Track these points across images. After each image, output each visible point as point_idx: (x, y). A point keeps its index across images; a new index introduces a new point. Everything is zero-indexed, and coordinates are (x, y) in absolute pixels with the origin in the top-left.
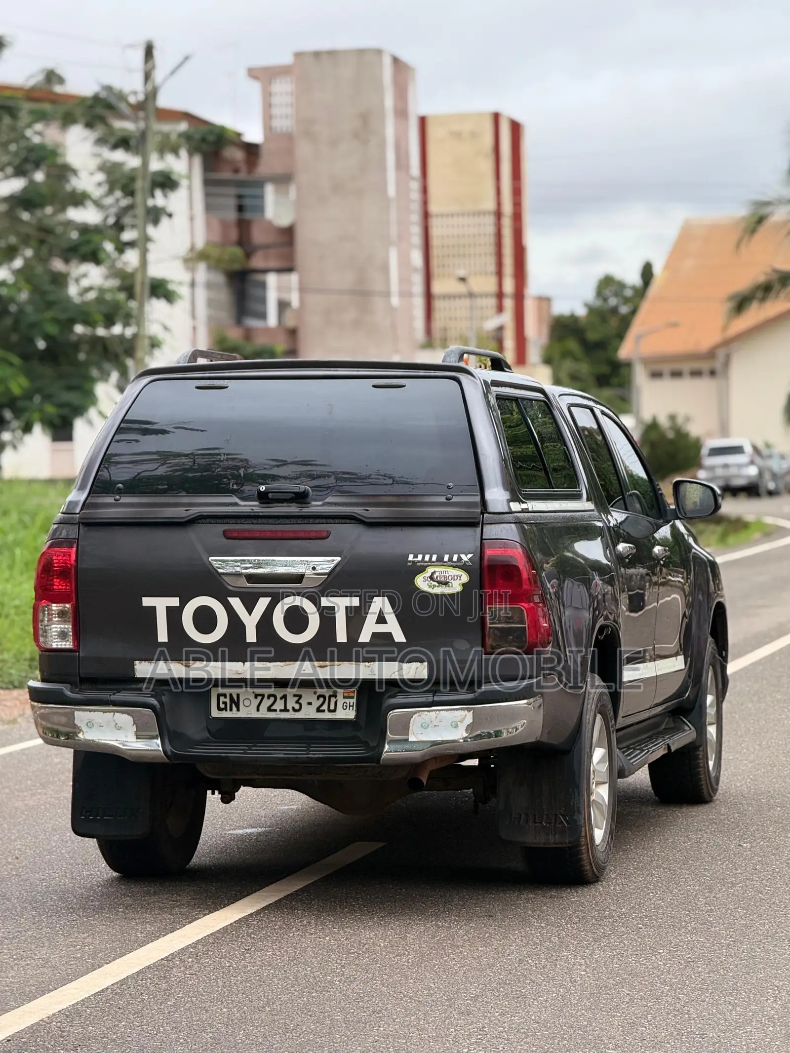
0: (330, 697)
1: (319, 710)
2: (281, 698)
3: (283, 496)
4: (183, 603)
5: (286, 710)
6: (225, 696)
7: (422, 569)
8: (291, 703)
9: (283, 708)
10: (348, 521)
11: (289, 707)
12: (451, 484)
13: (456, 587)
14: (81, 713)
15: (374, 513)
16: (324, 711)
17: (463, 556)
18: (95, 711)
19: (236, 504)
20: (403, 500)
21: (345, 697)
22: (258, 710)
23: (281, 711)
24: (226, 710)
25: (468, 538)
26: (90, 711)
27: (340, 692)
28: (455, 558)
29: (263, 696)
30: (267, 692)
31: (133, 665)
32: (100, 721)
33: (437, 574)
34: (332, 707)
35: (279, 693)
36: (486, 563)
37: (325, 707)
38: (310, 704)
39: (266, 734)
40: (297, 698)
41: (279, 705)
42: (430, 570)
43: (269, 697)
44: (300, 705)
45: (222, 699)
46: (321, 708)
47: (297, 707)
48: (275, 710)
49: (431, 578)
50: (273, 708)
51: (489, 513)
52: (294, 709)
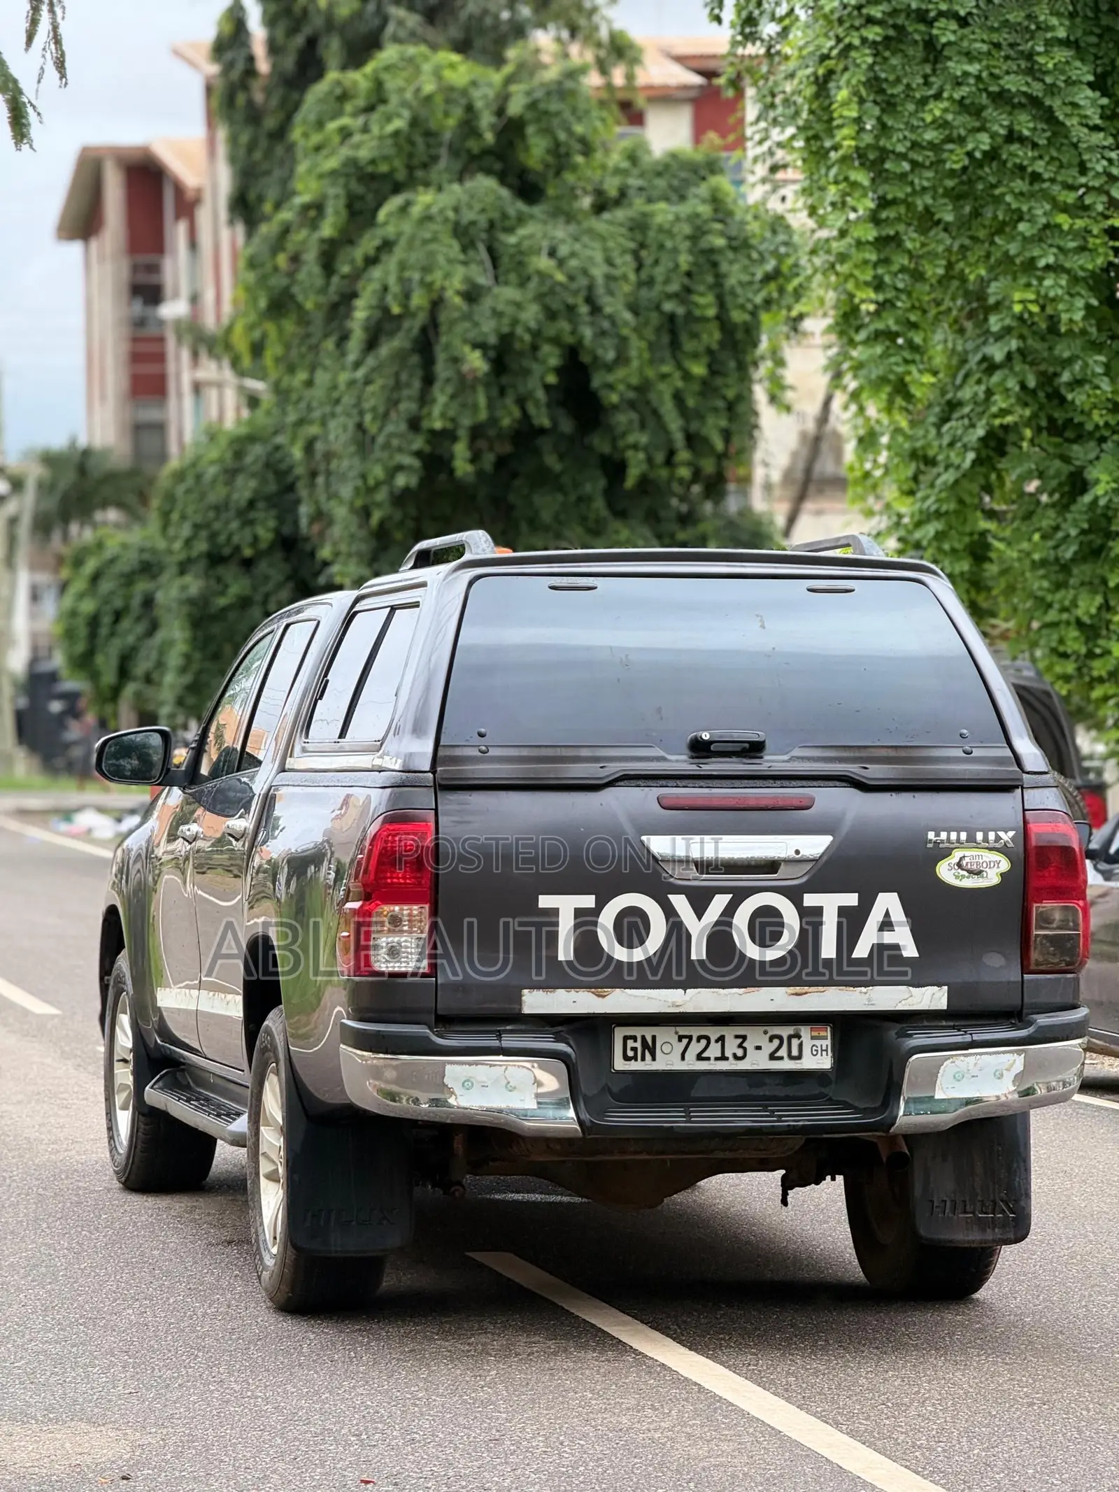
0: (790, 1037)
1: (773, 1057)
2: (717, 1041)
3: (730, 747)
4: (601, 905)
5: (723, 1058)
6: (634, 1038)
7: (947, 853)
8: (732, 1047)
9: (719, 1055)
10: (838, 783)
11: (728, 1054)
12: (965, 731)
13: (992, 878)
14: (457, 1068)
15: (876, 772)
16: (781, 1058)
17: (1001, 834)
18: (476, 1063)
19: (663, 759)
20: (903, 753)
21: (813, 1038)
22: (683, 1058)
23: (717, 1059)
24: (636, 1060)
25: (1004, 806)
26: (470, 1064)
27: (805, 1031)
28: (992, 836)
29: (690, 1038)
30: (695, 1031)
31: (521, 996)
32: (484, 1079)
33: (967, 860)
34: (795, 1052)
35: (714, 1032)
36: (1034, 842)
37: (783, 1052)
38: (759, 1048)
39: (694, 1094)
40: (740, 1041)
41: (715, 1050)
42: (957, 854)
43: (699, 1040)
44: (745, 1049)
45: (630, 1043)
46: (778, 1054)
47: (740, 1053)
48: (708, 1059)
49: (959, 865)
50: (704, 1055)
51: (1028, 773)
52: (736, 1057)
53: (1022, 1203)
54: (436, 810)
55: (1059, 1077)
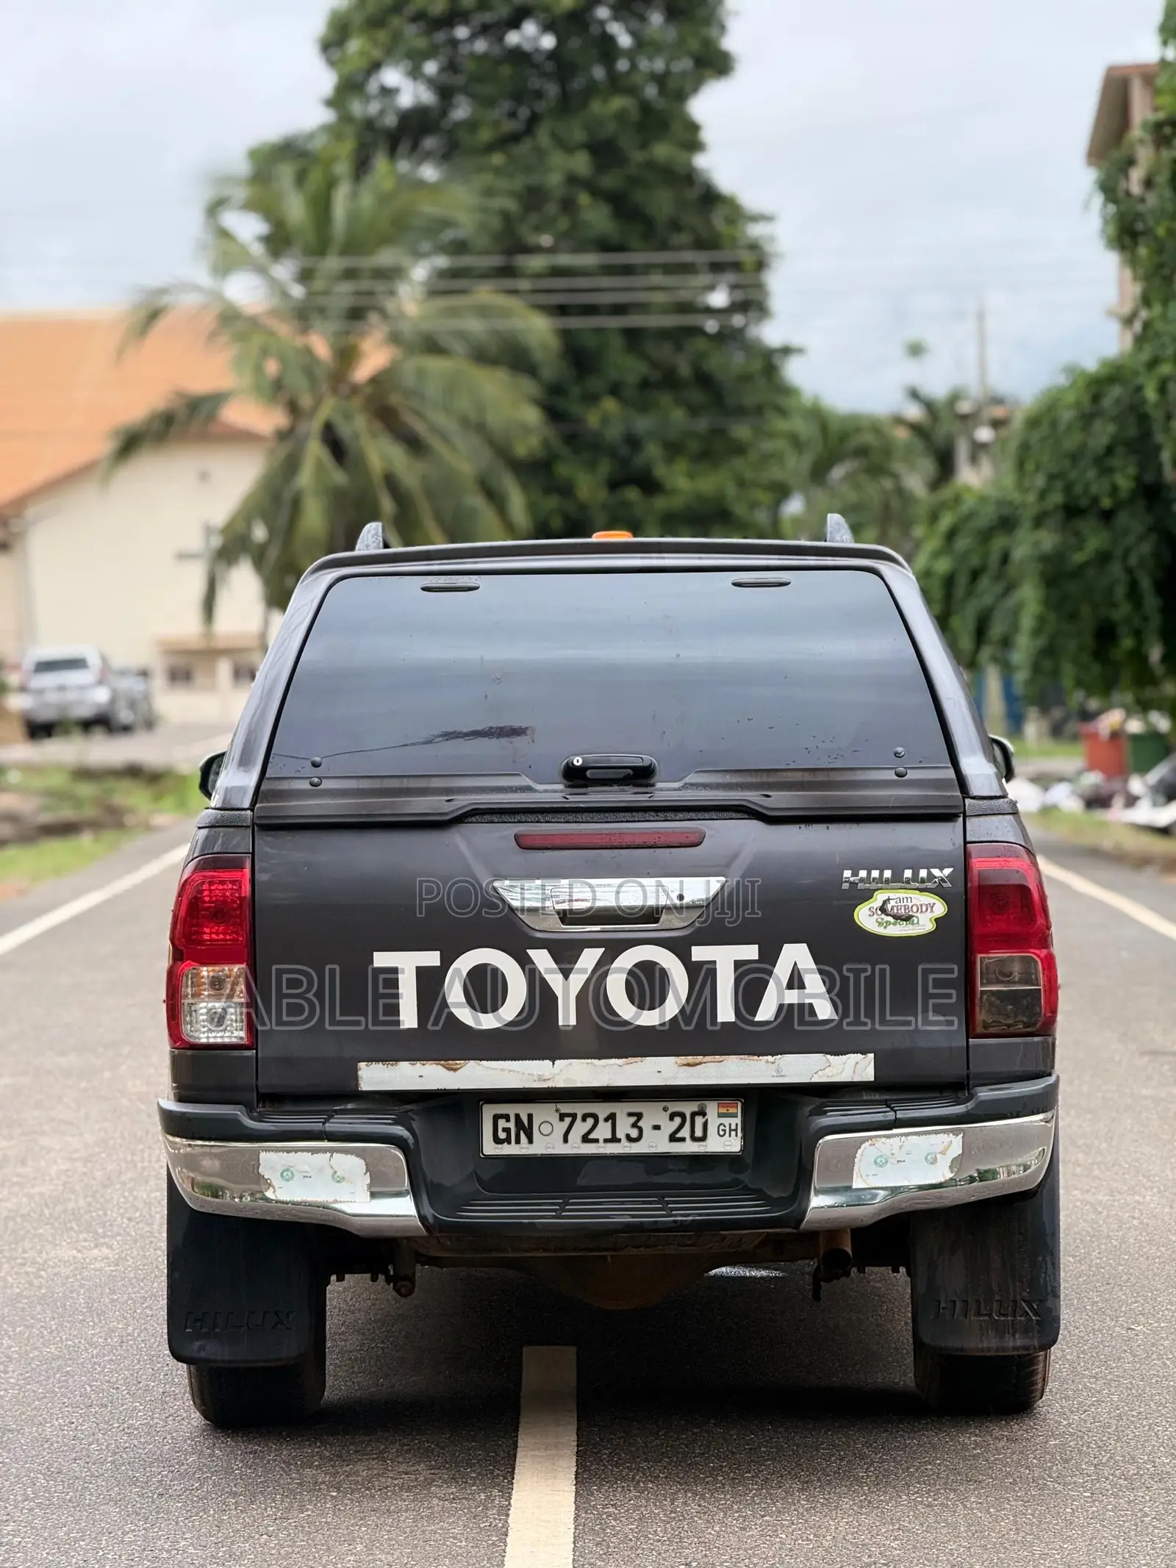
0: (694, 1115)
1: (673, 1138)
2: (606, 1120)
3: (611, 774)
4: (447, 962)
5: (614, 1139)
7: (867, 895)
8: (624, 1127)
9: (609, 1136)
10: (734, 815)
11: (620, 1134)
12: (900, 749)
13: (924, 925)
14: (272, 1155)
15: (780, 800)
16: (683, 1140)
17: (936, 872)
18: (296, 1150)
19: (528, 789)
20: (820, 777)
21: (720, 1115)
22: (566, 1140)
23: (606, 1141)
24: (509, 1143)
25: (943, 837)
26: (289, 1151)
27: (712, 1108)
28: (923, 873)
29: (574, 1116)
30: (580, 1109)
31: (356, 1070)
32: (308, 1169)
33: (892, 903)
34: (699, 1133)
35: (602, 1110)
36: (975, 882)
37: (685, 1132)
38: (657, 1127)
39: (580, 1182)
40: (633, 1119)
41: (603, 1131)
42: (879, 898)
43: (584, 1118)
44: (641, 1130)
45: (502, 1124)
46: (679, 1135)
47: (634, 1133)
48: (596, 1141)
49: (883, 909)
50: (592, 1136)
51: (974, 798)
52: (629, 1138)
53: (1049, 1304)
54: (253, 854)
55: (1020, 1160)
